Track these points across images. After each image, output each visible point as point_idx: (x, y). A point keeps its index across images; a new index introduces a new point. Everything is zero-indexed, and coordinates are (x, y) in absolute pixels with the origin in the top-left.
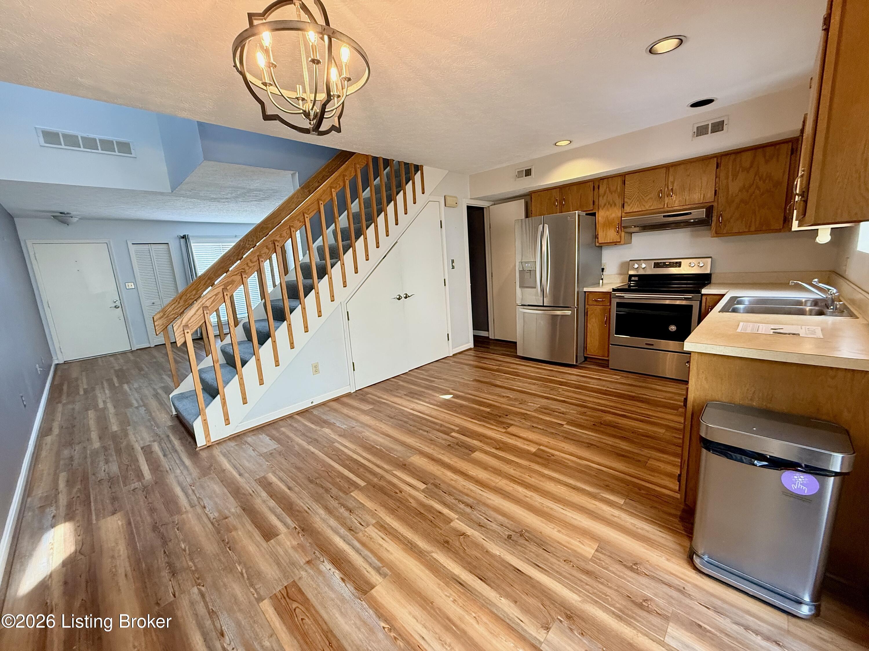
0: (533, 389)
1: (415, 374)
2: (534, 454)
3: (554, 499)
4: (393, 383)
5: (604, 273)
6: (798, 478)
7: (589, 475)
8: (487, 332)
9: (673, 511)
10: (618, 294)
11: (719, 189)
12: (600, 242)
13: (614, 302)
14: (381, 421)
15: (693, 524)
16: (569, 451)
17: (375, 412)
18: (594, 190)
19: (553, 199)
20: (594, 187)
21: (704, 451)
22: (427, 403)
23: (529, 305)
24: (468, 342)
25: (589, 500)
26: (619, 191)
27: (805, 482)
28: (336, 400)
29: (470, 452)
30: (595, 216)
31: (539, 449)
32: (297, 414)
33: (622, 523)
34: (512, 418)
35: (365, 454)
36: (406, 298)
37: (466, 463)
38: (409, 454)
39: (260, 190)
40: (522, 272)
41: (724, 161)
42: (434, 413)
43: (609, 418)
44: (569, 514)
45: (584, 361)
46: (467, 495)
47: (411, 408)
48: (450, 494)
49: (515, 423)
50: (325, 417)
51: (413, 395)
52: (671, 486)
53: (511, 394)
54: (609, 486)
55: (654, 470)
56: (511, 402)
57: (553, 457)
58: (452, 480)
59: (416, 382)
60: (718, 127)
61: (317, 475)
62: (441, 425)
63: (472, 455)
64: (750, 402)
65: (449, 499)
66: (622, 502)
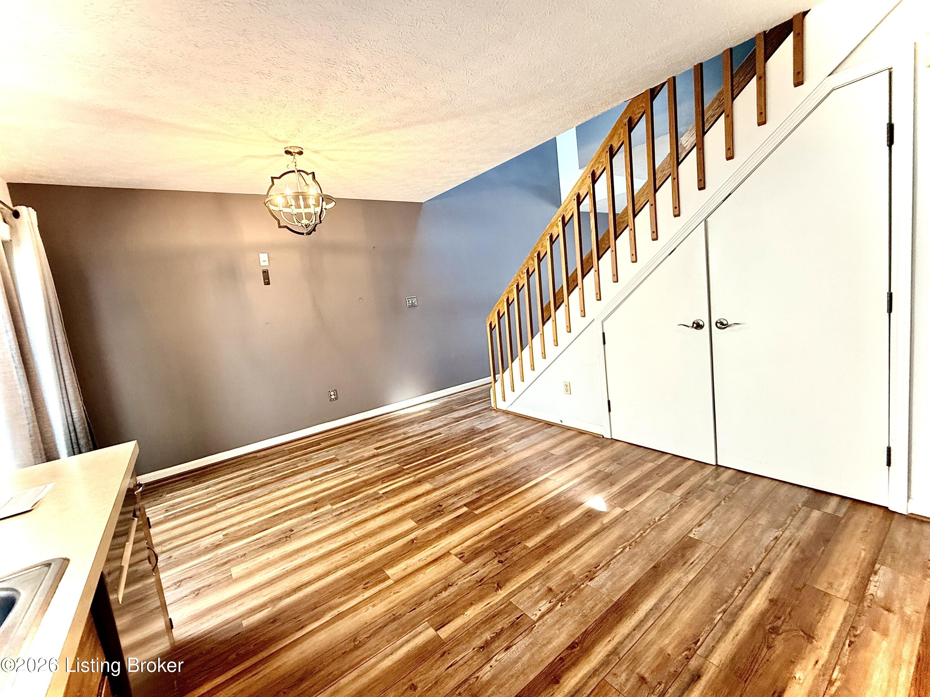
31: (388, 578)
54: (272, 623)
57: (362, 587)
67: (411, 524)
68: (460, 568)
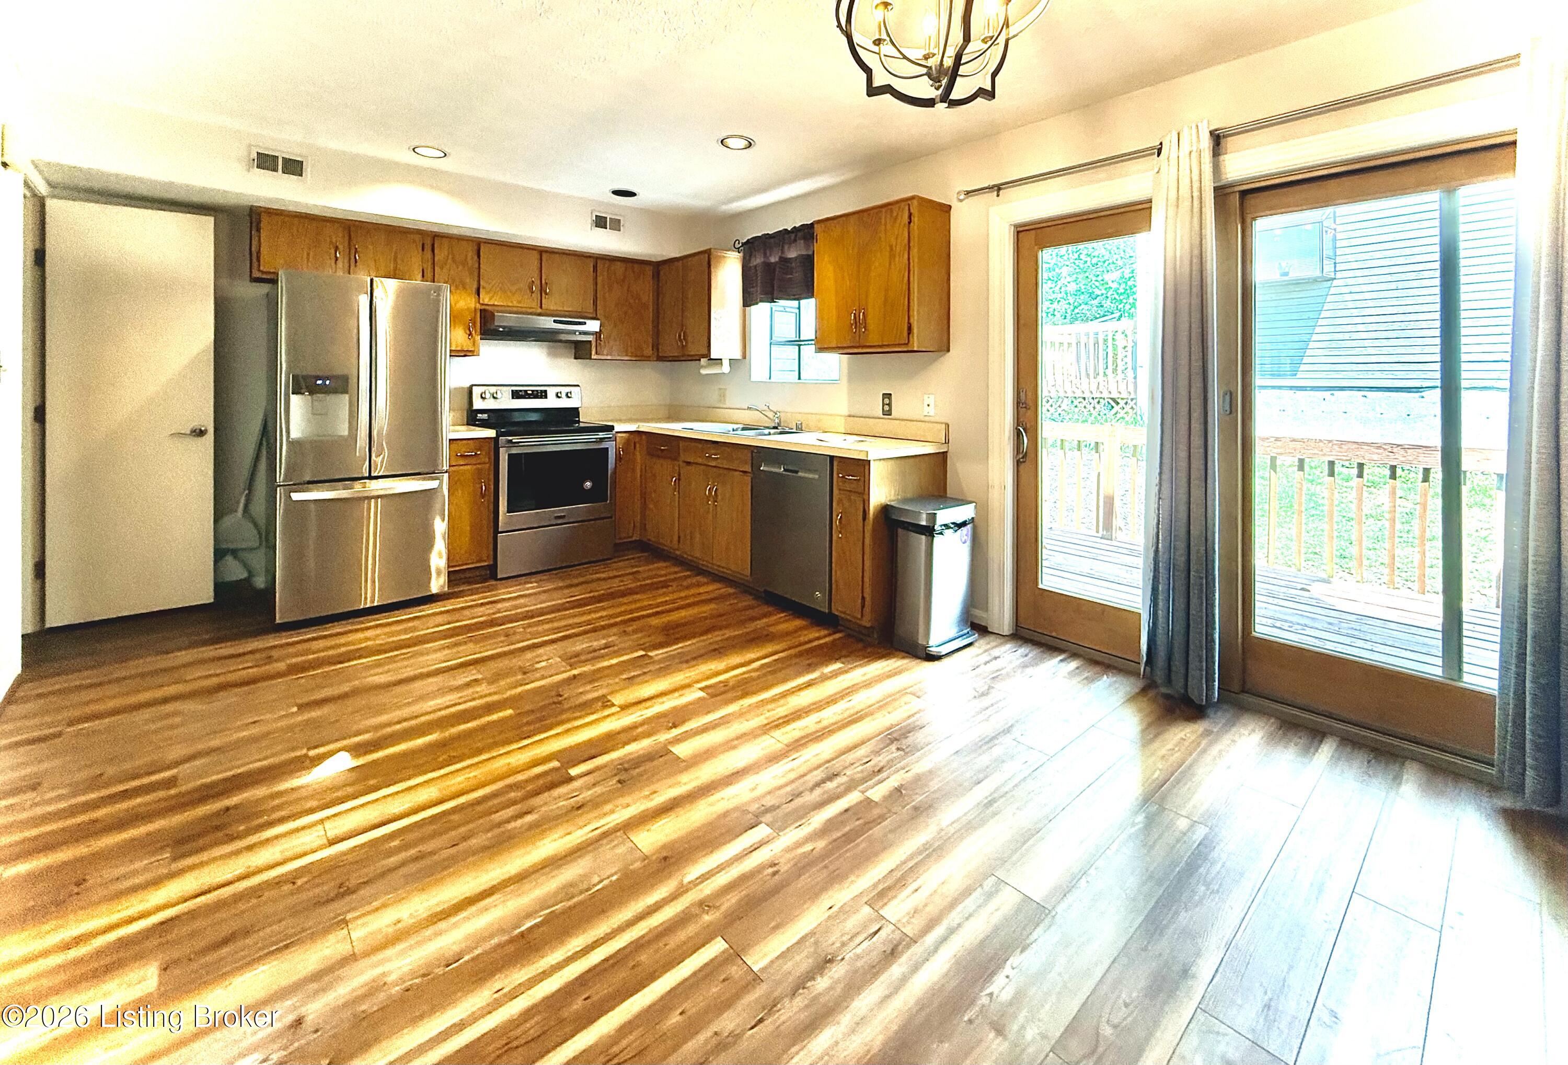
10: (511, 439)
11: (597, 298)
13: (505, 454)
18: (423, 250)
19: (326, 243)
20: (423, 245)
26: (470, 264)
41: (600, 264)
60: (616, 225)
67: (682, 750)
68: (612, 693)
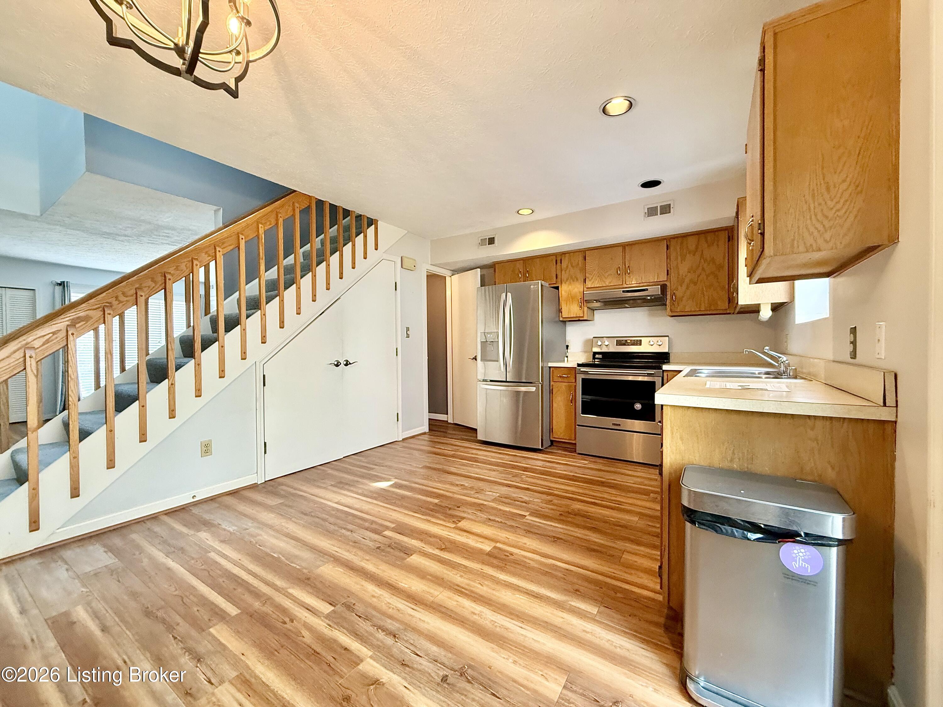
0: (493, 476)
1: (351, 461)
2: (489, 554)
3: (511, 614)
4: (319, 471)
5: (569, 350)
6: (798, 553)
7: (556, 577)
8: (446, 416)
9: (656, 618)
10: (583, 369)
11: (670, 269)
12: (564, 317)
13: (580, 377)
14: (291, 519)
15: (681, 635)
16: (532, 547)
17: (285, 508)
18: (556, 264)
19: (517, 272)
20: (556, 261)
21: (688, 525)
22: (360, 494)
23: (491, 381)
24: (423, 425)
25: (555, 612)
26: (580, 265)
27: (806, 557)
28: (233, 493)
29: (405, 556)
30: (558, 290)
31: (495, 547)
32: (166, 514)
33: (597, 641)
34: (466, 510)
35: (252, 567)
36: (346, 365)
37: (398, 570)
38: (319, 563)
39: (173, 229)
40: (484, 344)
41: (673, 242)
42: (366, 507)
43: (577, 506)
44: (529, 635)
45: (550, 446)
46: (391, 617)
47: (337, 501)
48: (367, 618)
49: (469, 516)
50: (207, 517)
51: (341, 484)
52: (651, 585)
53: (467, 483)
54: (579, 591)
55: (629, 566)
56: (465, 491)
57: (511, 557)
58: (373, 596)
59: (350, 469)
60: (666, 209)
61: (163, 603)
62: (373, 522)
63: (408, 559)
64: (729, 464)
65: (364, 626)
66: (593, 610)
